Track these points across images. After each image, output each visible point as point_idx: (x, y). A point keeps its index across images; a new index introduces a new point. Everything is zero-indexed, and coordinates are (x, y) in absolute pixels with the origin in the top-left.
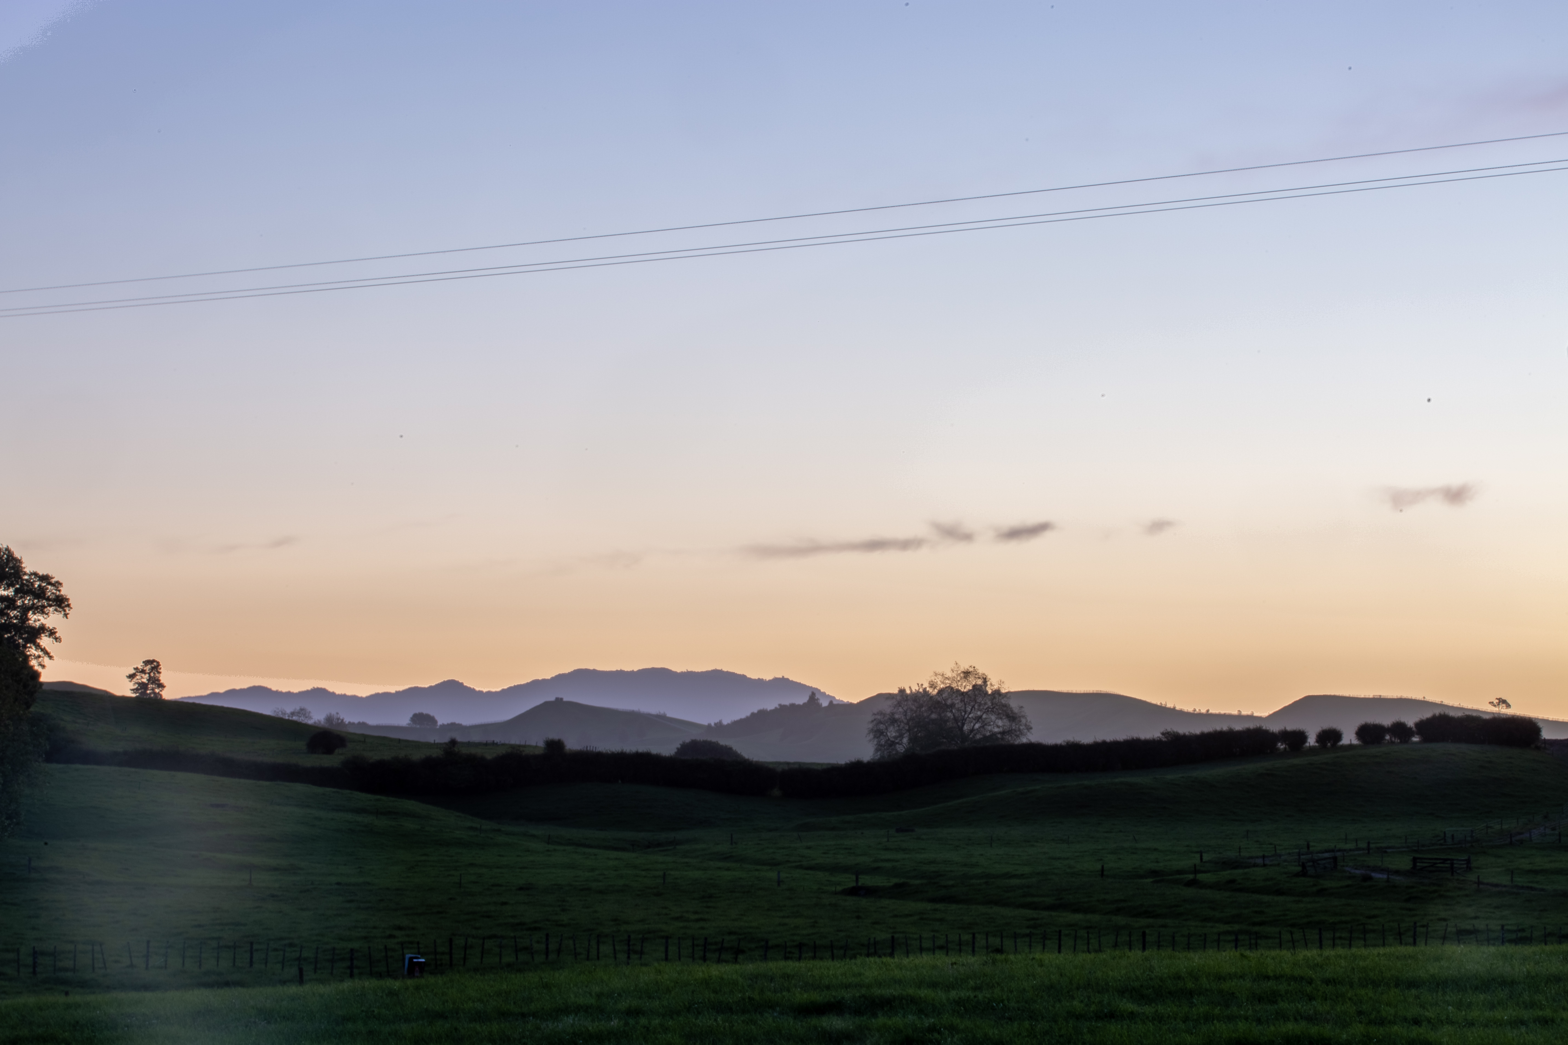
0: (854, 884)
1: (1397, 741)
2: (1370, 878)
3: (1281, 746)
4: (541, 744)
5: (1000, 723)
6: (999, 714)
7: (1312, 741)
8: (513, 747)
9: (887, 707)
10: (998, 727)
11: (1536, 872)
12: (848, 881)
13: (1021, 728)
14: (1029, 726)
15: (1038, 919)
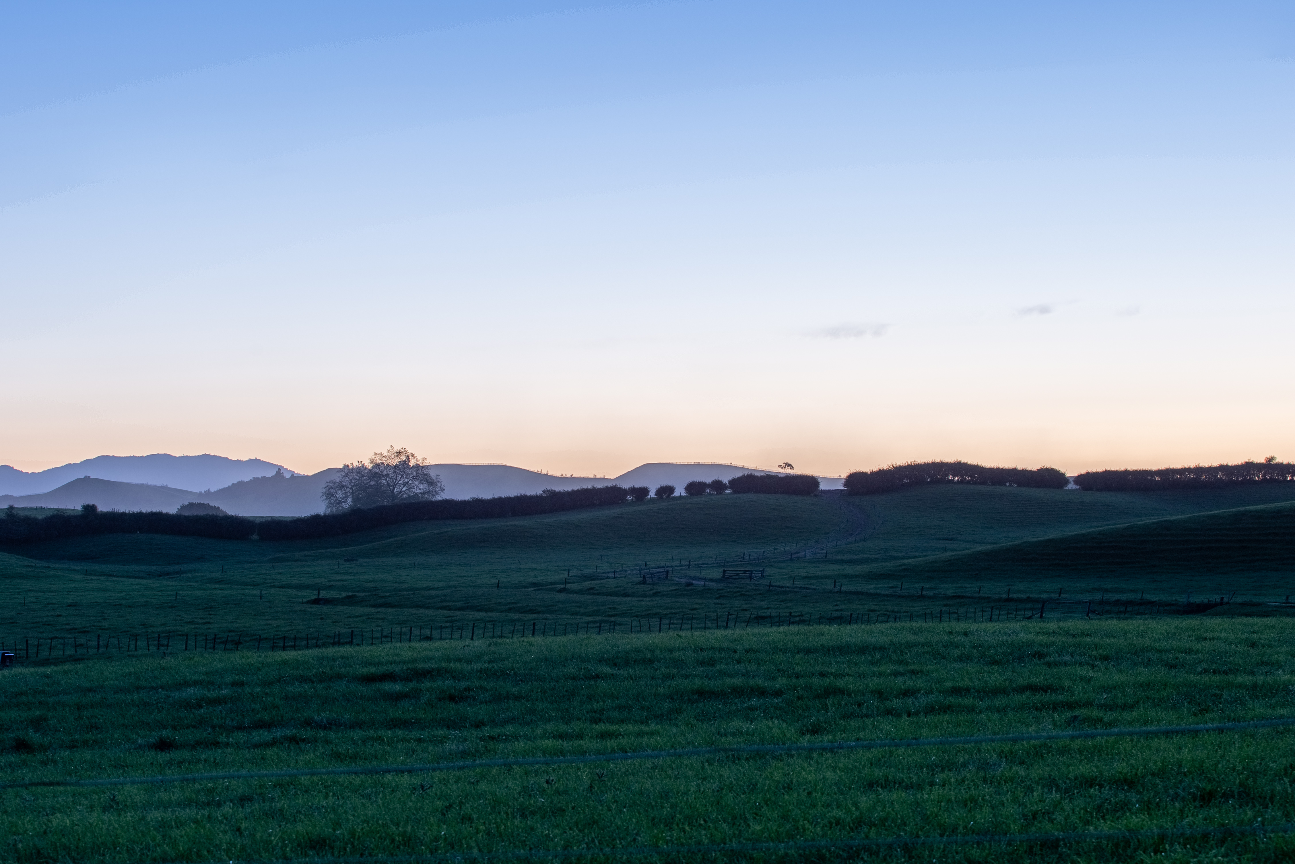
0: (316, 597)
1: (714, 493)
2: (692, 584)
3: (629, 498)
4: (79, 508)
5: (421, 486)
6: (421, 480)
7: (652, 494)
8: (58, 510)
9: (337, 478)
10: (420, 489)
11: (810, 578)
12: (312, 595)
13: (437, 489)
14: (443, 488)
15: (453, 617)
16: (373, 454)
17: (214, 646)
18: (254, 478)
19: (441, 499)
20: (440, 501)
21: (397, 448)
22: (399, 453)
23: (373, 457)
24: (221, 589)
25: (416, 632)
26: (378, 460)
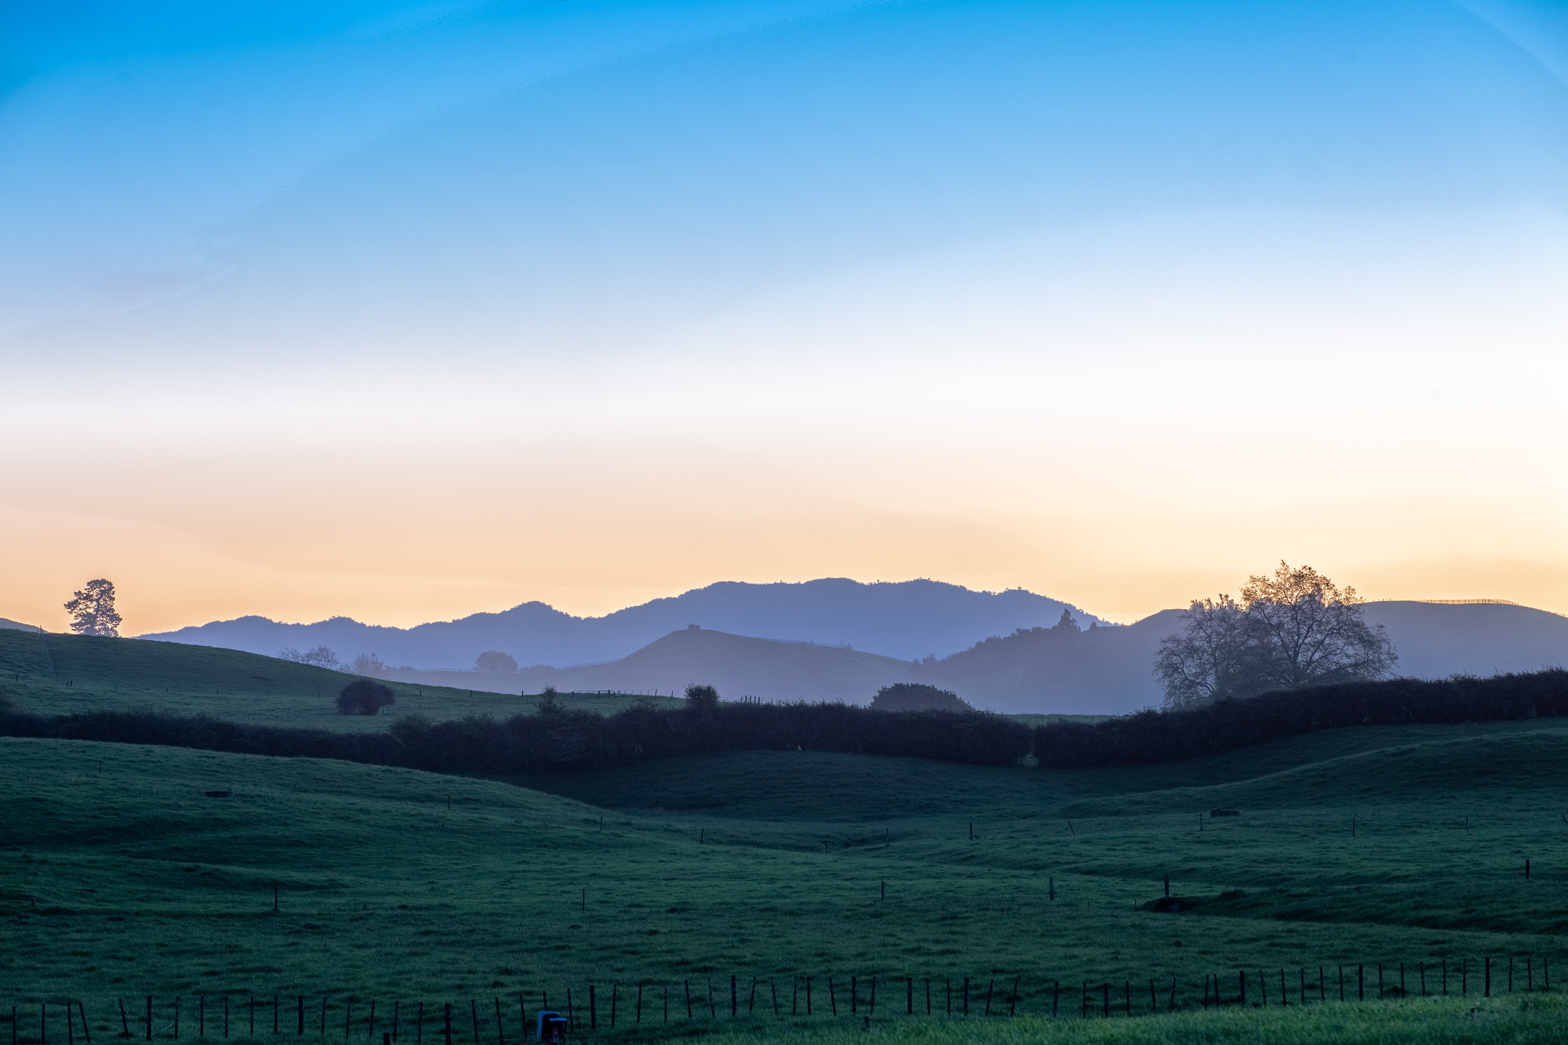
0: (1162, 895)
4: (682, 694)
5: (1350, 650)
6: (1349, 637)
8: (640, 698)
9: (1182, 631)
10: (1348, 656)
12: (1154, 891)
13: (1382, 657)
14: (1393, 654)
15: (1444, 942)
16: (1249, 579)
17: (966, 1006)
18: (1019, 630)
19: (1391, 678)
20: (1390, 683)
21: (1295, 566)
22: (1299, 578)
23: (1250, 586)
24: (971, 876)
25: (1371, 976)
26: (1259, 592)
